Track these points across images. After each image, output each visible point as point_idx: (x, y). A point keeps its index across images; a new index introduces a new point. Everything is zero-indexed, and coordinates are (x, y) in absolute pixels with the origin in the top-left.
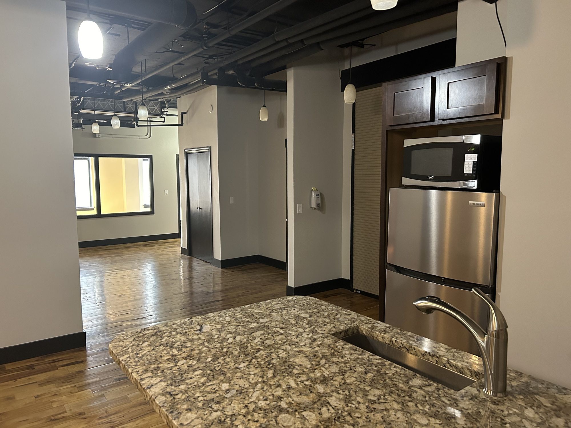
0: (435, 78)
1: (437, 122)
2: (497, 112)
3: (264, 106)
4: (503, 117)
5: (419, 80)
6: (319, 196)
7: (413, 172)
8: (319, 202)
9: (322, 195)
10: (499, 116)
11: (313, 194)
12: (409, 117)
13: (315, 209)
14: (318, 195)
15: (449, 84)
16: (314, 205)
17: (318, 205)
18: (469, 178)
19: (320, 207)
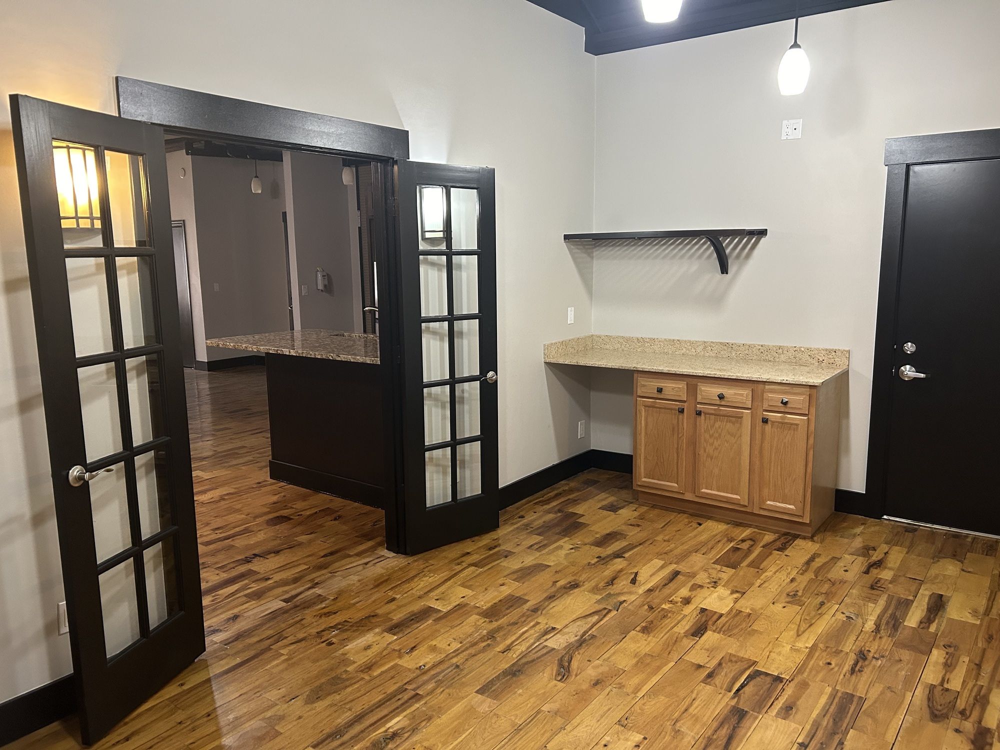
3: (257, 177)
9: (328, 275)
11: (319, 275)
13: (322, 291)
14: (325, 276)
16: (320, 287)
17: (325, 286)
19: (328, 288)
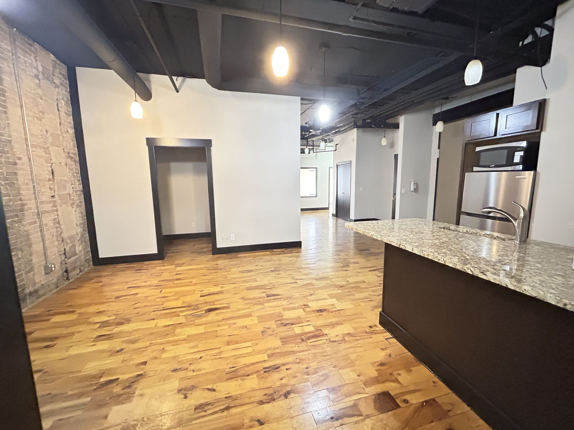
0: (499, 113)
1: (498, 136)
2: (537, 128)
3: (384, 137)
4: (541, 131)
5: (488, 115)
6: (416, 184)
7: (481, 163)
8: (415, 187)
9: (417, 184)
10: (539, 130)
11: (412, 183)
12: (480, 135)
13: (413, 191)
15: (507, 116)
16: (412, 189)
17: (415, 189)
18: (517, 164)
19: (416, 190)
